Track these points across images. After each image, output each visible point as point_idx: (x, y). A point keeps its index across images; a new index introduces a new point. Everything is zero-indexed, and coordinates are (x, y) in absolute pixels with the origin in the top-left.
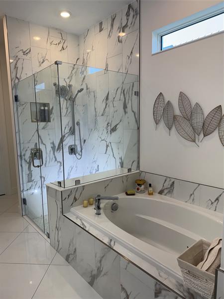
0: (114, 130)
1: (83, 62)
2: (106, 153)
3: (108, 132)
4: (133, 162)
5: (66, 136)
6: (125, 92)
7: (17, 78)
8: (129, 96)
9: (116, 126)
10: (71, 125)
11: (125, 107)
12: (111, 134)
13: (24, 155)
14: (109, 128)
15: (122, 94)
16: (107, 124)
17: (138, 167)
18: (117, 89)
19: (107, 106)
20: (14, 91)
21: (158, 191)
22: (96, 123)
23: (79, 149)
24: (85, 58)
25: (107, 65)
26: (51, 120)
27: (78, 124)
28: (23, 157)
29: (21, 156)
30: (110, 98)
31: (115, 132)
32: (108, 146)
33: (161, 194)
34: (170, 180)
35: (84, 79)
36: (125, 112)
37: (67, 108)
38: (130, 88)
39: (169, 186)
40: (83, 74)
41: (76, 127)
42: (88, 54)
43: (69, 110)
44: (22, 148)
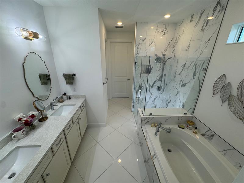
0: (184, 85)
1: (176, 40)
2: (176, 96)
3: (180, 85)
4: (190, 109)
5: (157, 81)
6: (197, 66)
7: (137, 53)
8: (199, 69)
9: (185, 84)
10: (160, 76)
11: (194, 75)
12: (181, 87)
13: (136, 88)
14: (181, 83)
15: (195, 66)
16: (181, 81)
17: (193, 113)
18: (192, 62)
19: (184, 70)
20: (135, 60)
21: (202, 133)
22: (174, 77)
23: (163, 88)
24: (177, 38)
25: (190, 45)
26: (151, 73)
27: (165, 75)
28: (135, 89)
29: (134, 88)
30: (187, 66)
31: (184, 87)
32: (178, 93)
33: (203, 136)
34: (212, 133)
35: (174, 50)
36: (194, 78)
37: (160, 67)
38: (201, 64)
39: (210, 135)
40: (174, 48)
41: (164, 77)
42: (180, 36)
43: (161, 68)
44: (135, 85)
